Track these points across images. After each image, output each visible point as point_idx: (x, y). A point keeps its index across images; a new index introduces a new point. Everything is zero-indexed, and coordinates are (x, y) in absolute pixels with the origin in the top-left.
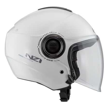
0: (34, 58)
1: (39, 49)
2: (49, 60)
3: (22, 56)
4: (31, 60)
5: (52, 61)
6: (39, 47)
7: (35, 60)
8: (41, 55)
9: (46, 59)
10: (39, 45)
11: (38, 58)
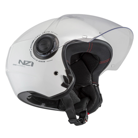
0: (26, 62)
1: (31, 51)
2: (41, 61)
3: (16, 65)
4: (24, 66)
5: (44, 62)
6: (31, 50)
7: (27, 64)
8: (33, 57)
9: (38, 61)
10: (31, 48)
11: (29, 62)
